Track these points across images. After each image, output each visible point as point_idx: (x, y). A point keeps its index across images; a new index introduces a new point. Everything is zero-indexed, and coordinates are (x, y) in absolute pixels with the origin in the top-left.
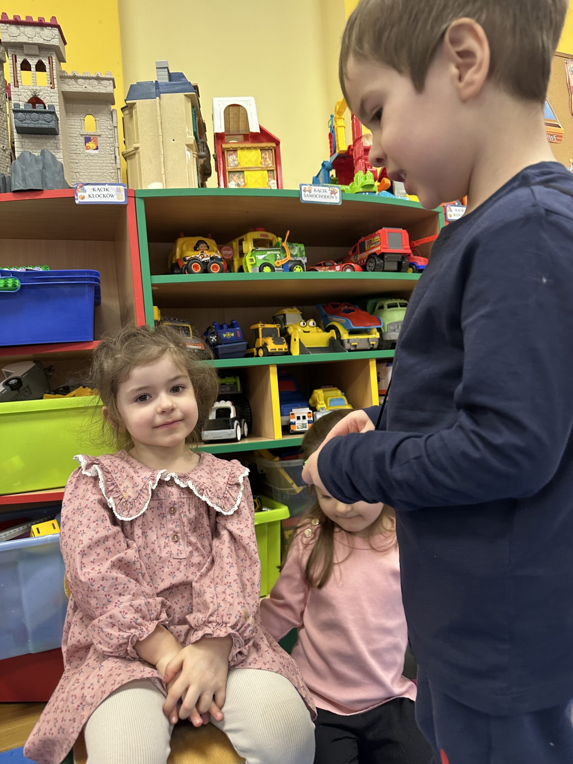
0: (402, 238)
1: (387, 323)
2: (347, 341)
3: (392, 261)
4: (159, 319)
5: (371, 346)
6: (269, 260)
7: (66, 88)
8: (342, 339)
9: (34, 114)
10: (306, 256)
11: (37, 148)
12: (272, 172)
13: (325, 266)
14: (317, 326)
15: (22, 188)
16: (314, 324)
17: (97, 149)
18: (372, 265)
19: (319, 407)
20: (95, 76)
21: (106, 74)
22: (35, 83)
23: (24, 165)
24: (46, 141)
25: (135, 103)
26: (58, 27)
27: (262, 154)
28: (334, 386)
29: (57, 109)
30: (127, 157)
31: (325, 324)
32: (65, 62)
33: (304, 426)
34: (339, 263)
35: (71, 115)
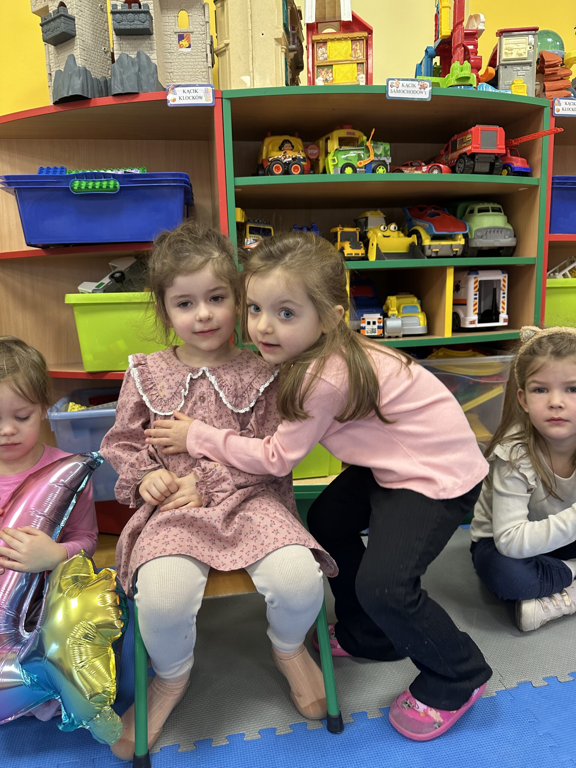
0: (497, 136)
1: (474, 229)
2: (428, 247)
3: (484, 162)
4: (243, 221)
5: (455, 253)
6: (351, 160)
8: (423, 244)
9: (130, 14)
10: (391, 156)
11: (133, 49)
12: (362, 65)
13: (412, 166)
14: (398, 230)
15: (120, 91)
16: (395, 228)
17: (189, 47)
18: (462, 166)
19: (390, 313)
23: (122, 68)
24: (141, 42)
27: (352, 45)
29: (151, 7)
30: (219, 53)
31: (409, 229)
33: (373, 331)
34: (427, 164)
35: (165, 11)
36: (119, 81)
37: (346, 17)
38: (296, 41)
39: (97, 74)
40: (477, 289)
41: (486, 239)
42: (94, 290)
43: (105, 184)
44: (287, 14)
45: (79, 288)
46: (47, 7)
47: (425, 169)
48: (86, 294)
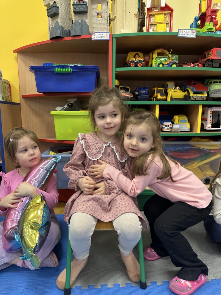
1: (211, 90)
2: (192, 96)
3: (217, 63)
4: (118, 85)
5: (203, 99)
6: (162, 62)
8: (190, 95)
9: (80, 5)
10: (178, 60)
11: (80, 19)
12: (168, 24)
13: (187, 64)
14: (180, 89)
15: (74, 35)
17: (101, 18)
18: (208, 64)
19: (175, 122)
23: (75, 26)
24: (83, 16)
27: (165, 16)
28: (184, 115)
29: (87, 2)
30: (112, 20)
31: (184, 89)
33: (168, 129)
34: (193, 63)
35: (93, 4)
36: (74, 31)
37: (163, 5)
38: (143, 15)
39: (66, 28)
40: (211, 114)
41: (216, 94)
42: (61, 110)
43: (67, 70)
44: (139, 4)
45: (56, 109)
46: (49, 3)
47: (192, 65)
48: (58, 111)
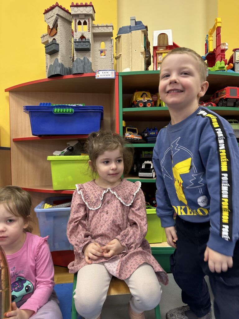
3: (231, 102)
4: (125, 126)
7: (94, 31)
9: (82, 43)
11: (82, 56)
15: (76, 73)
17: (105, 56)
18: (221, 103)
20: (105, 25)
21: (110, 24)
22: (83, 30)
23: (77, 63)
24: (86, 53)
25: (121, 36)
26: (92, 6)
29: (90, 40)
30: (117, 58)
32: (94, 20)
35: (96, 42)
36: (76, 69)
37: (170, 44)
38: (149, 53)
39: (67, 66)
42: (60, 154)
43: (67, 110)
44: (145, 43)
45: (54, 153)
46: (48, 41)
48: (56, 156)
